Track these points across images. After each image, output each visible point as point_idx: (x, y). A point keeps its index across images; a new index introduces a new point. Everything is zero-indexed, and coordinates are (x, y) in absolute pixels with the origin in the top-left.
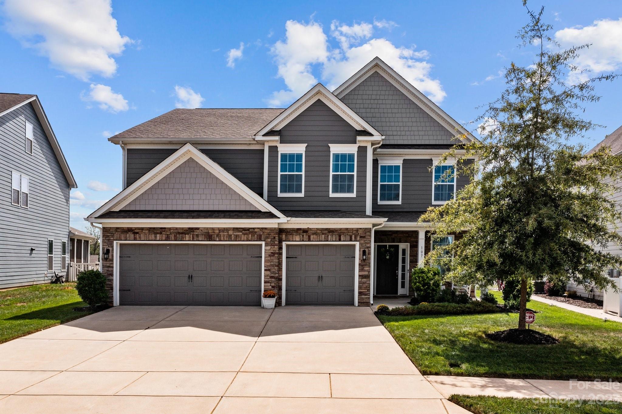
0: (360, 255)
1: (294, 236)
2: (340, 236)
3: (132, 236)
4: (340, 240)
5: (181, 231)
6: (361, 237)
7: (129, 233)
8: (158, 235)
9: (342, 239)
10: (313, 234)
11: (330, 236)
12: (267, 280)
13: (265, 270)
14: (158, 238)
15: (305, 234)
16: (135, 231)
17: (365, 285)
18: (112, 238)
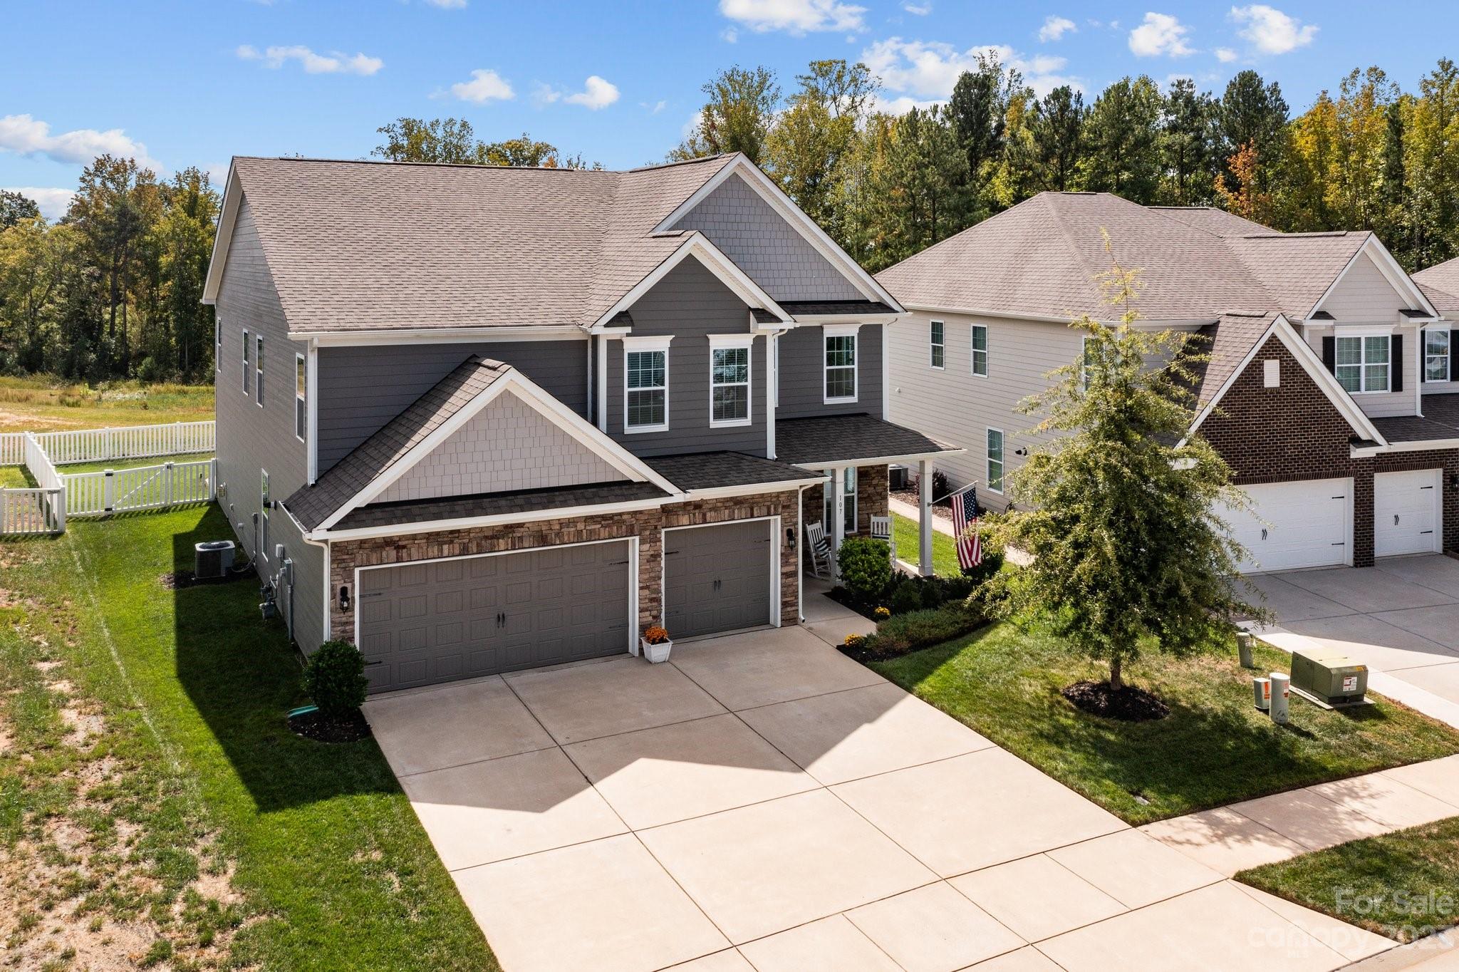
0: (782, 537)
1: (680, 518)
2: (752, 509)
3: (393, 553)
4: (752, 516)
5: (490, 533)
6: (784, 507)
7: (387, 548)
8: (445, 547)
9: (755, 513)
10: (711, 510)
11: (736, 511)
12: (645, 606)
13: (641, 588)
14: (446, 552)
15: (697, 511)
16: (400, 543)
17: (791, 589)
18: (352, 564)
